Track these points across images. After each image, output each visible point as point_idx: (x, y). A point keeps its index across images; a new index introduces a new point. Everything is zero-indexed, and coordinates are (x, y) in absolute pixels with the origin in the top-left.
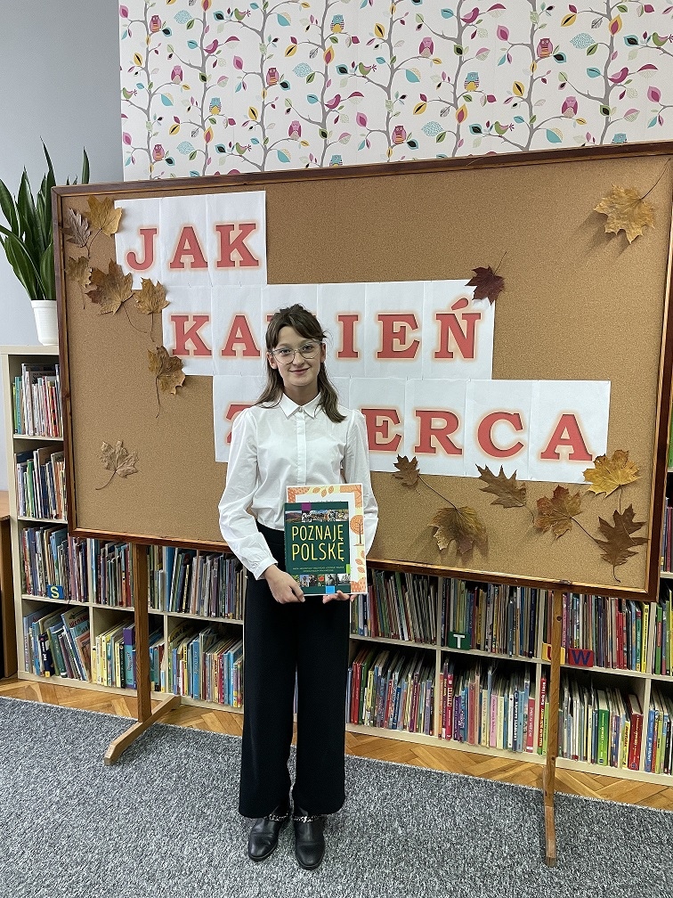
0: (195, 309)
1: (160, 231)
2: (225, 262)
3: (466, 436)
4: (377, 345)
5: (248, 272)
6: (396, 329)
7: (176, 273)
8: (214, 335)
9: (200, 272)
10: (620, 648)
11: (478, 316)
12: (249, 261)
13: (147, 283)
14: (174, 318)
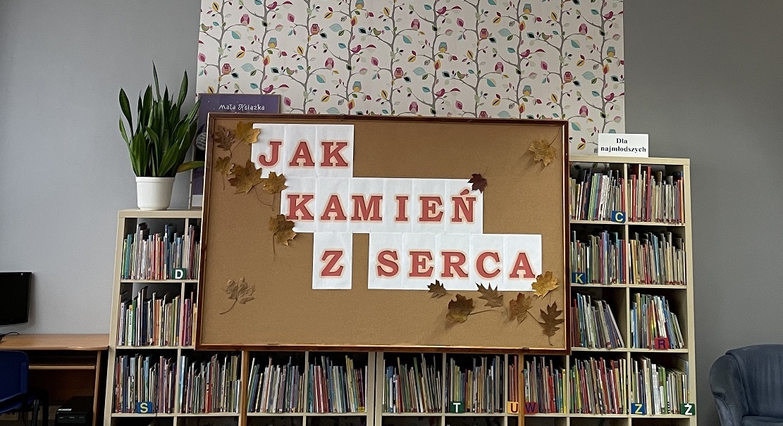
0: (304, 191)
1: (285, 143)
2: (326, 163)
3: (470, 266)
4: (419, 214)
5: (341, 169)
6: (430, 205)
7: (293, 169)
8: (316, 207)
9: (309, 169)
10: (552, 399)
11: (475, 199)
12: (342, 163)
13: (273, 175)
14: (289, 196)
